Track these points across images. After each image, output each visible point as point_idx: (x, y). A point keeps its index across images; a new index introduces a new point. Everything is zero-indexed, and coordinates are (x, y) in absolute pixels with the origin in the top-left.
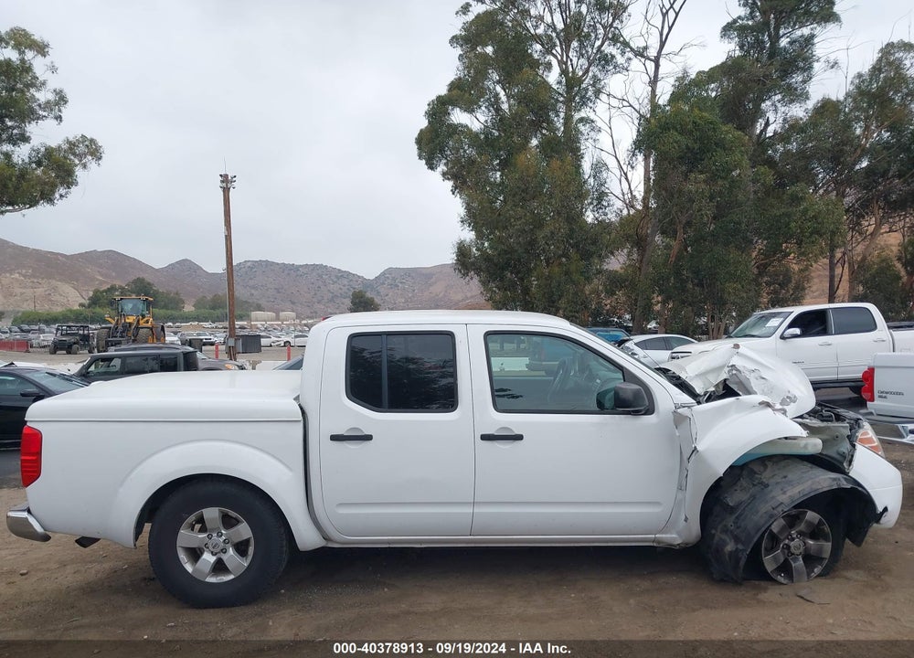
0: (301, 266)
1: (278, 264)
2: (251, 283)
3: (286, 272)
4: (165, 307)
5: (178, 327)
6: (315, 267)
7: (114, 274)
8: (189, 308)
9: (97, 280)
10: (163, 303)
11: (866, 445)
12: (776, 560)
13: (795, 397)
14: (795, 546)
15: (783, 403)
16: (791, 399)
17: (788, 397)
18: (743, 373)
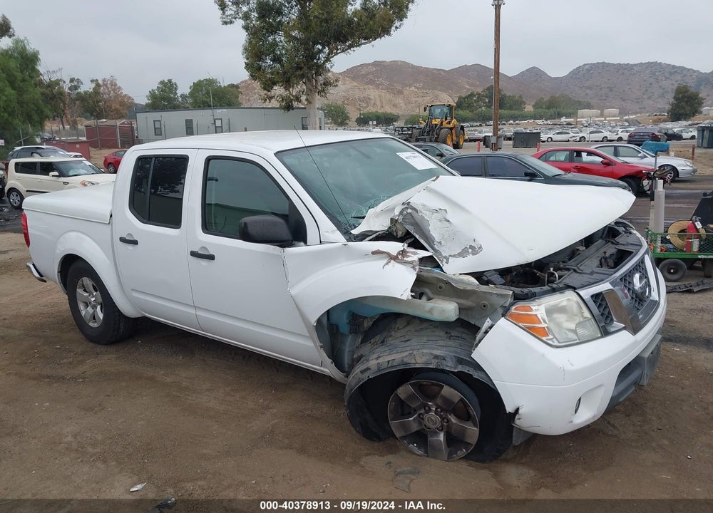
0: (635, 65)
1: (613, 64)
2: (587, 84)
3: (620, 72)
4: (511, 108)
5: (517, 124)
6: (650, 65)
7: (478, 83)
8: (529, 108)
9: (466, 88)
10: (508, 105)
11: (520, 324)
12: (404, 427)
13: (480, 247)
14: (430, 419)
15: (463, 254)
16: (474, 250)
17: (471, 247)
18: (421, 212)
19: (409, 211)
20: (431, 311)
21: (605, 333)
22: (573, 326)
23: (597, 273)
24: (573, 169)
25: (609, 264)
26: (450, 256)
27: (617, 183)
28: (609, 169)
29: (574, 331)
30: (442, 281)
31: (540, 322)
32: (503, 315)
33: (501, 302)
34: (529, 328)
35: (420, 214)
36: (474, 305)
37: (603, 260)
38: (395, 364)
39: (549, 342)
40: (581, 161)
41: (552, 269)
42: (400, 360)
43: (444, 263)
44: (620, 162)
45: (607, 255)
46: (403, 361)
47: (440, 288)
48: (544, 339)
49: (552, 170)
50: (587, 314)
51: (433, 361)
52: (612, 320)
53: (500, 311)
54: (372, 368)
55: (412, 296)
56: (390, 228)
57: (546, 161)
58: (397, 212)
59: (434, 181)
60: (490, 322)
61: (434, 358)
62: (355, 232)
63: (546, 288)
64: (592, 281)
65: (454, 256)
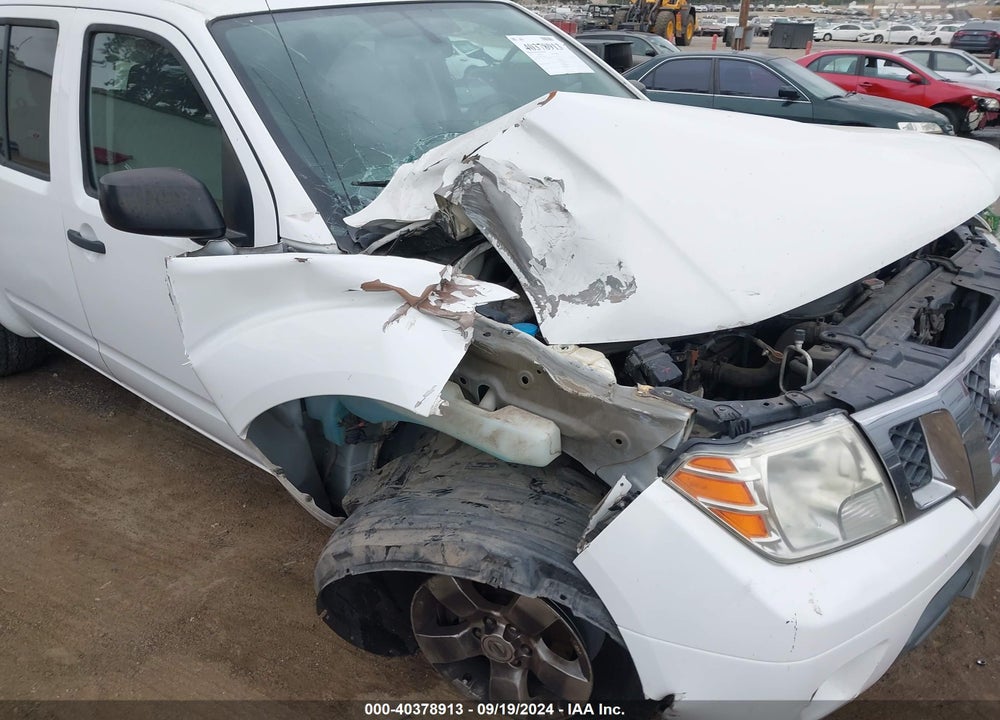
5: (781, 10)
11: (701, 500)
12: (444, 648)
13: (632, 284)
14: (493, 646)
15: (590, 296)
16: (616, 288)
17: (612, 281)
18: (503, 184)
19: (478, 178)
20: (494, 438)
21: (909, 511)
22: (834, 502)
23: (908, 359)
24: (859, 88)
25: (935, 325)
26: (563, 297)
27: (932, 116)
28: (918, 90)
29: (837, 517)
30: (529, 364)
31: (752, 501)
32: (662, 473)
33: (660, 436)
34: (721, 511)
35: (501, 188)
36: (595, 434)
37: (923, 317)
38: (400, 556)
39: (768, 550)
40: (874, 74)
41: (799, 345)
42: (411, 550)
43: (546, 313)
44: (937, 78)
45: (933, 304)
46: (416, 554)
47: (525, 380)
48: (754, 541)
49: (823, 88)
50: (872, 473)
51: (484, 565)
52: (929, 474)
53: (656, 459)
54: (356, 554)
55: (440, 407)
56: (437, 215)
57: (818, 71)
58: (448, 179)
59: (543, 103)
60: (628, 486)
61: (485, 559)
62: (355, 220)
63: (777, 403)
64: (895, 387)
65: (570, 299)
